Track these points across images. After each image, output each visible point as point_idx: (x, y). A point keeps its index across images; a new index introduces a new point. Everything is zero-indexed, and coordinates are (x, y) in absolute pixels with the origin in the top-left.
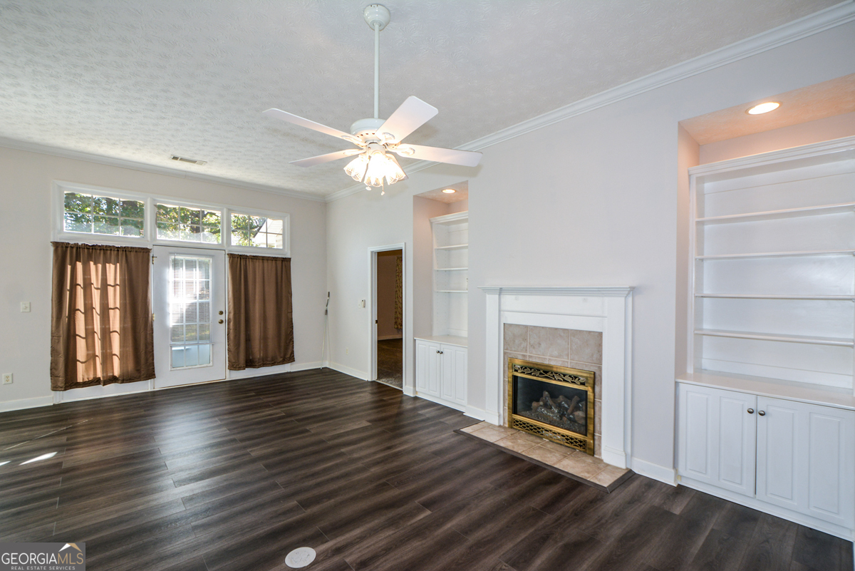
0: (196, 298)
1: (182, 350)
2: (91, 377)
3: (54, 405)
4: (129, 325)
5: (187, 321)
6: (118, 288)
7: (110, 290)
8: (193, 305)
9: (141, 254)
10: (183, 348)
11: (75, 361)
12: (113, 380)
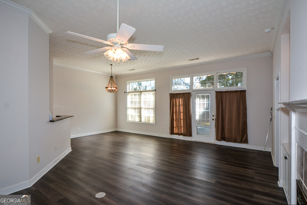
0: (205, 110)
1: (200, 129)
2: (177, 132)
3: (170, 138)
4: (185, 118)
5: (202, 118)
6: (182, 106)
7: (181, 106)
8: (204, 112)
9: (187, 95)
10: (200, 128)
11: (174, 127)
12: (181, 134)
